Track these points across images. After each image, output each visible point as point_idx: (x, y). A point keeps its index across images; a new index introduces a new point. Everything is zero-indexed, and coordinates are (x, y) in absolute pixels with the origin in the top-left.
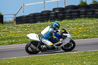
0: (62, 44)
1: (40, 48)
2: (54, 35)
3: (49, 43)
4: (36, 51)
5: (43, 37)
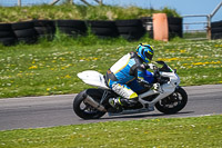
1: (106, 104)
4: (99, 112)
5: (115, 79)
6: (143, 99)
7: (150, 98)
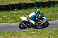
0: (41, 23)
2: (37, 18)
3: (33, 22)
5: (30, 19)
6: (37, 24)
7: (39, 24)
